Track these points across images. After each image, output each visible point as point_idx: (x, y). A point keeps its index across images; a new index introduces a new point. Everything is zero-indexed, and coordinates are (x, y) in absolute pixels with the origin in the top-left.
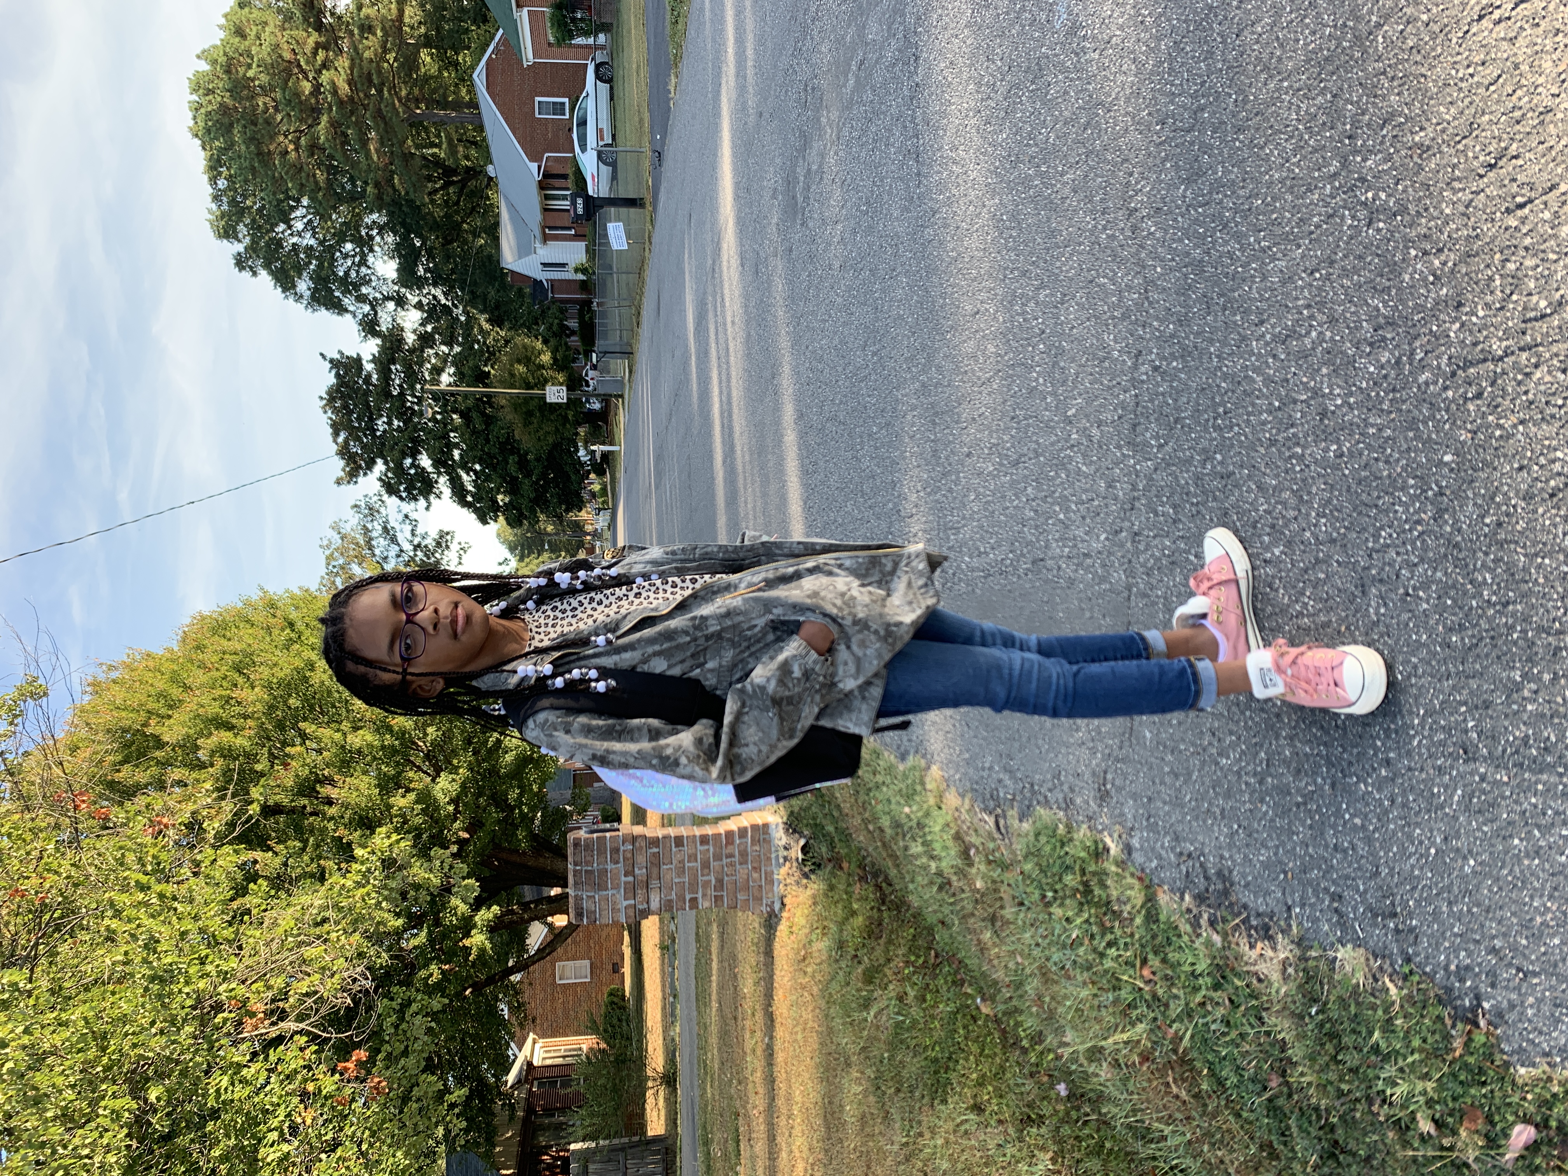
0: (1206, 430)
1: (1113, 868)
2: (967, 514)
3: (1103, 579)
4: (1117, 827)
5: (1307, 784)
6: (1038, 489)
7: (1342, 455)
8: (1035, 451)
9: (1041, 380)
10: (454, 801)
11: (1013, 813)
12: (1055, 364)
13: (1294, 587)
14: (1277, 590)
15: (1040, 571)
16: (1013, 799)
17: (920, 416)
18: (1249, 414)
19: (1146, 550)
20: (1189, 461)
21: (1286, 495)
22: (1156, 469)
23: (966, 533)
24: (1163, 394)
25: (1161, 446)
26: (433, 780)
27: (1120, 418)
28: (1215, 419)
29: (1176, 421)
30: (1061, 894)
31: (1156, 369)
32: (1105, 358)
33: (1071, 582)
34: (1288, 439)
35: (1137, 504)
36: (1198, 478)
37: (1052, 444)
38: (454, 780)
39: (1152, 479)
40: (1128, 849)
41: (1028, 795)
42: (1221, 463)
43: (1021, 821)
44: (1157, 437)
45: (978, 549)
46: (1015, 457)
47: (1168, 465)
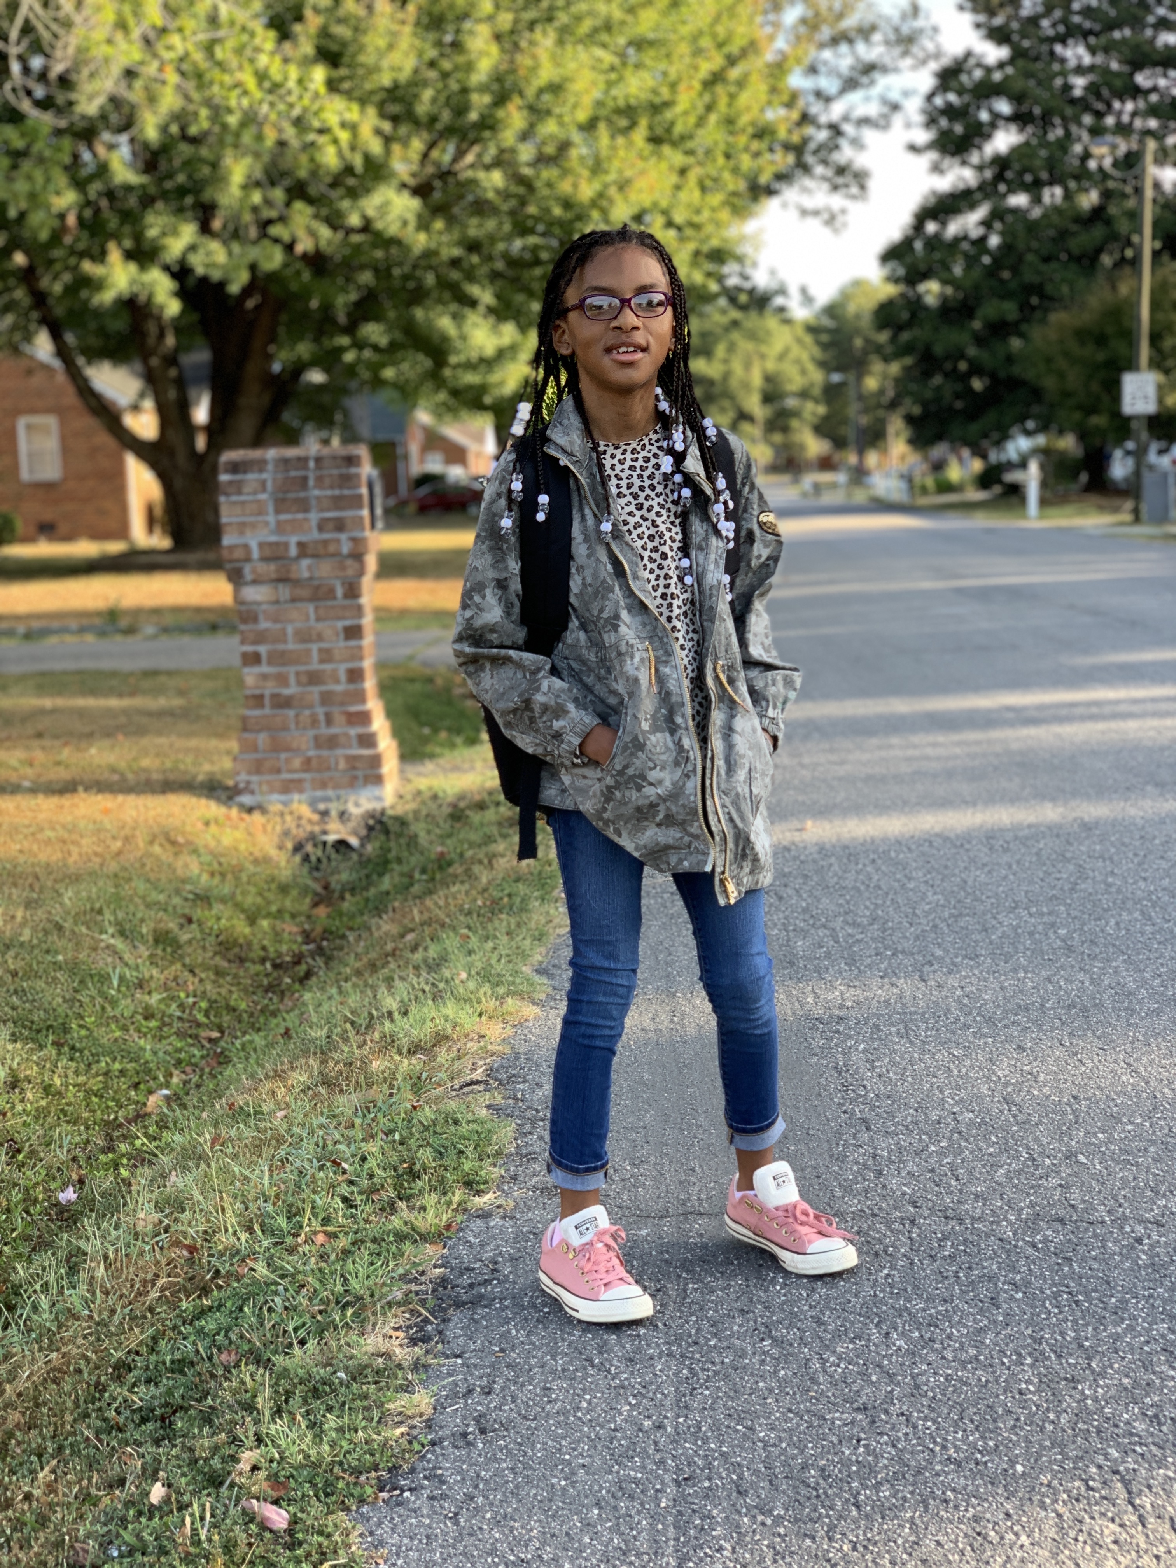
0: (1054, 1284)
1: (456, 1199)
2: (931, 1047)
3: (848, 1190)
4: (512, 1204)
5: (617, 1367)
6: (971, 1124)
7: (1021, 1393)
8: (1028, 1121)
9: (1130, 1127)
10: (367, 227)
11: (499, 1099)
12: (1153, 1143)
13: (858, 1357)
14: (852, 1341)
15: (852, 1126)
16: (515, 1098)
17: (1082, 989)
18: (1075, 1322)
19: (892, 1231)
20: (1013, 1269)
21: (973, 1352)
22: (1001, 1240)
23: (901, 1045)
24: (1104, 1247)
25: (1034, 1246)
26: (404, 186)
27: (1073, 1206)
28: (1069, 1293)
29: (1068, 1260)
30: (400, 1148)
31: (1139, 1241)
32: (1157, 1193)
33: (841, 1159)
34: (1042, 1353)
35: (953, 1223)
36: (992, 1278)
37: (1036, 1140)
38: (405, 223)
39: (987, 1236)
40: (485, 1215)
41: (528, 1114)
42: (1012, 1298)
43: (489, 1107)
44: (1046, 1240)
45: (878, 1059)
46: (1018, 1100)
47: (1008, 1252)
